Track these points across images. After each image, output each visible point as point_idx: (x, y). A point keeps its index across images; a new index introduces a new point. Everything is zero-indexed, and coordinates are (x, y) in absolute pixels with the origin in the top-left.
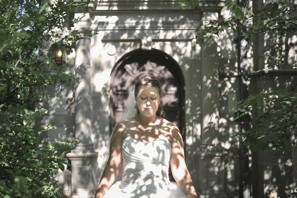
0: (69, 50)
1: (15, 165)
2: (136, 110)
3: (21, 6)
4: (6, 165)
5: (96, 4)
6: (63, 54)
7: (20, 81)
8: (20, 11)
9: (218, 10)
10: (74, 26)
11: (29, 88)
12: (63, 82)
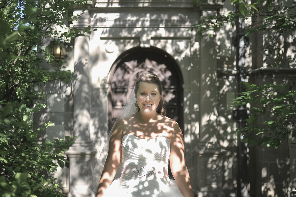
0: (68, 47)
1: (14, 162)
2: (136, 107)
3: (20, 2)
4: (6, 162)
5: (95, 2)
6: (62, 51)
7: (19, 77)
8: (19, 7)
9: (217, 8)
10: (72, 24)
11: (28, 85)
12: (62, 79)
